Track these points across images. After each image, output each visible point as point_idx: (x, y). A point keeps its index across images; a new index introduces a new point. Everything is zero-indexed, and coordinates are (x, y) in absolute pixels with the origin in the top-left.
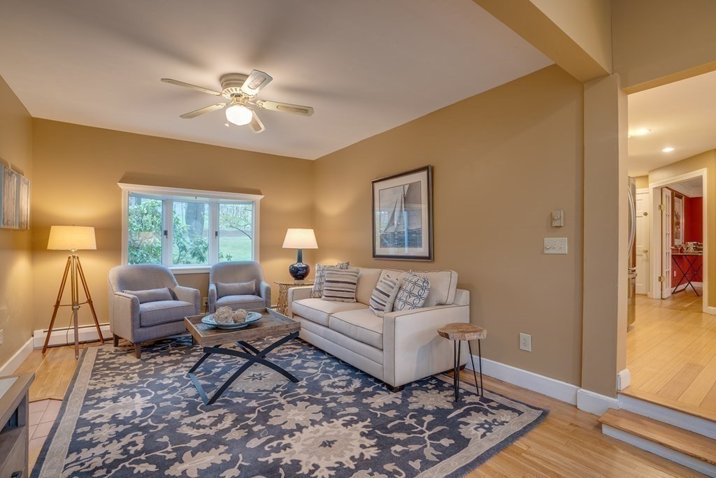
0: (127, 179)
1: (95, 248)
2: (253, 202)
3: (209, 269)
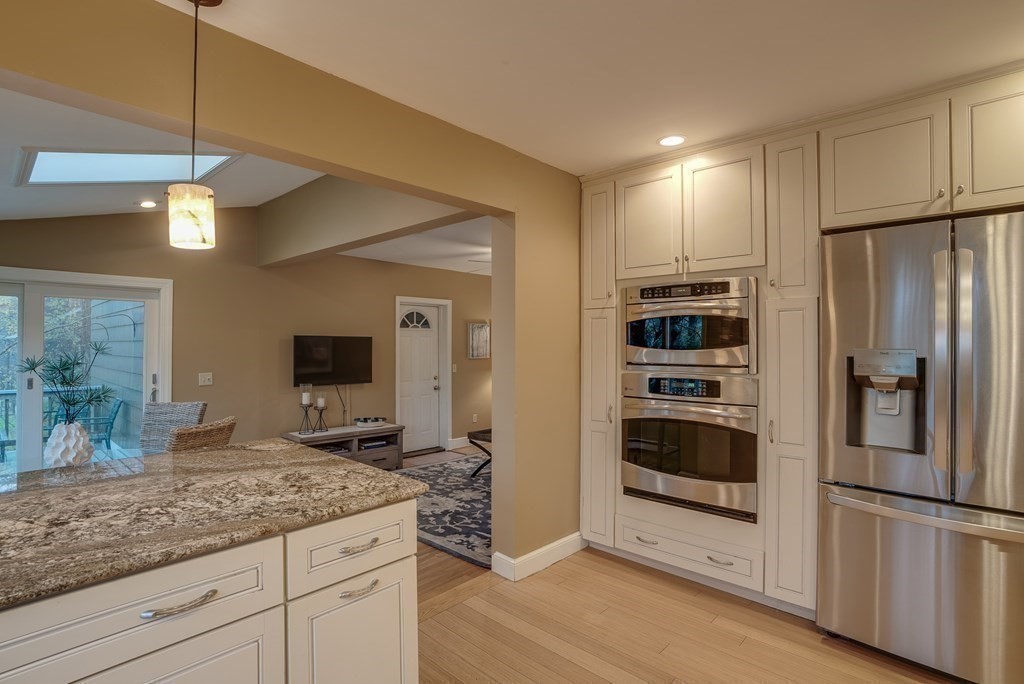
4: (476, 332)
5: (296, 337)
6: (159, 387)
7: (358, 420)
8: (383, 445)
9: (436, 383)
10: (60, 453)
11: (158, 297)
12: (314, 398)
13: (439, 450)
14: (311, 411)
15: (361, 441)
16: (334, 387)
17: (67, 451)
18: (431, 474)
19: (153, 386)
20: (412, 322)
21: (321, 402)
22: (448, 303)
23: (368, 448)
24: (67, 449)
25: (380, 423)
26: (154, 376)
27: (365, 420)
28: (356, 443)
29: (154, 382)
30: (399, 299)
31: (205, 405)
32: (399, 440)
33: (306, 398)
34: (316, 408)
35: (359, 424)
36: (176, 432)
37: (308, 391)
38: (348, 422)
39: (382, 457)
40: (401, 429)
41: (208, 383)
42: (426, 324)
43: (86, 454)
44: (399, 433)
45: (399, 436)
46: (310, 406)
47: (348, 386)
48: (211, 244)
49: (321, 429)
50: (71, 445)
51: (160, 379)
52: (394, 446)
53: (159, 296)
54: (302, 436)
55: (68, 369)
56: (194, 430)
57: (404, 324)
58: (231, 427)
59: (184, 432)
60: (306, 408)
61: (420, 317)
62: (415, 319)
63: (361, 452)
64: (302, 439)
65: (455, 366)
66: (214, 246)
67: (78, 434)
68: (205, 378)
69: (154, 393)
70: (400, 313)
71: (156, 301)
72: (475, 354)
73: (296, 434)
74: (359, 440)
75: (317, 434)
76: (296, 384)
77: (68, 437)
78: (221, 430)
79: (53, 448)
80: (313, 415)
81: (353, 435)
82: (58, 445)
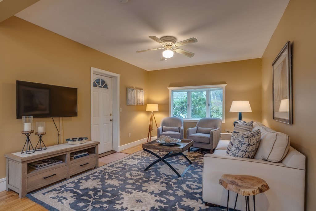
0: (171, 86)
1: (158, 111)
2: (222, 88)
3: (198, 120)
4: (130, 92)
7: (68, 140)
8: (86, 155)
9: (111, 118)
12: (34, 126)
13: (113, 152)
15: (72, 154)
16: (50, 119)
18: (118, 170)
20: (99, 85)
21: (41, 130)
22: (118, 75)
23: (77, 157)
25: (84, 141)
27: (74, 140)
28: (68, 156)
30: (93, 69)
32: (96, 150)
33: (27, 127)
34: (36, 134)
35: (69, 142)
37: (29, 122)
38: (62, 142)
39: (86, 162)
40: (97, 144)
42: (106, 87)
44: (96, 146)
45: (96, 148)
46: (32, 132)
47: (61, 118)
52: (93, 155)
54: (24, 156)
57: (95, 85)
60: (28, 135)
61: (103, 82)
62: (101, 83)
63: (72, 161)
64: (22, 159)
65: (121, 108)
70: (94, 78)
72: (130, 103)
73: (19, 154)
74: (71, 153)
75: (38, 152)
76: (19, 117)
80: (34, 139)
81: (66, 151)
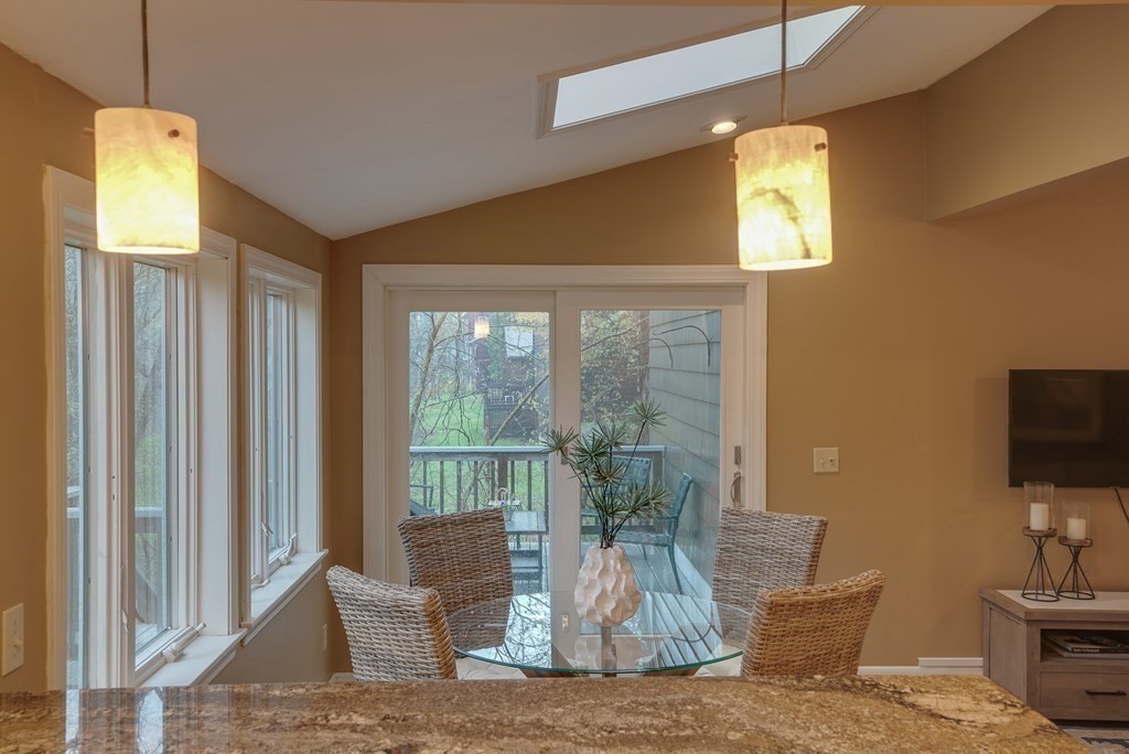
5: (1013, 374)
6: (746, 471)
10: (594, 598)
11: (743, 301)
12: (1059, 516)
14: (1052, 549)
16: (1109, 492)
17: (603, 596)
19: (736, 469)
21: (1076, 528)
24: (604, 592)
26: (738, 450)
29: (738, 461)
31: (824, 524)
33: (1038, 517)
34: (1063, 540)
36: (768, 599)
37: (1044, 500)
41: (830, 468)
43: (630, 606)
46: (1050, 534)
48: (823, 255)
49: (1076, 589)
50: (609, 587)
51: (746, 455)
53: (744, 297)
54: (1031, 605)
55: (603, 454)
56: (801, 597)
58: (873, 595)
59: (781, 600)
60: (1040, 539)
64: (1028, 612)
66: (829, 260)
67: (619, 567)
68: (825, 458)
69: (737, 483)
71: (740, 307)
73: (1014, 595)
75: (1067, 605)
76: (1017, 483)
77: (604, 571)
78: (852, 599)
79: (586, 587)
80: (1057, 556)
82: (591, 585)
